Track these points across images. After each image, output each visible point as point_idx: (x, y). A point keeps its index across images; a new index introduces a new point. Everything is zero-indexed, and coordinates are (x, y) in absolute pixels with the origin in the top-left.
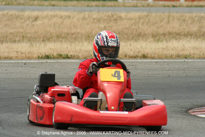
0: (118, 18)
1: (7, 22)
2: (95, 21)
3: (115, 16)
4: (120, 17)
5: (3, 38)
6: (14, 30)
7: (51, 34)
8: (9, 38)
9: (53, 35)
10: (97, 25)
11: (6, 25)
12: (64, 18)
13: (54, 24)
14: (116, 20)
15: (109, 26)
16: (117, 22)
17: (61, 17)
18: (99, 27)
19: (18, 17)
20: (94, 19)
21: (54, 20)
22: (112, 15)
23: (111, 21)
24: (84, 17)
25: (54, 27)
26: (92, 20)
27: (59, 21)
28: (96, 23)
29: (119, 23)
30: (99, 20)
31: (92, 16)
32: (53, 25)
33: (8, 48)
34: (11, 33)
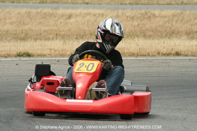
0: (152, 16)
1: (41, 20)
2: (129, 19)
3: (149, 14)
4: (154, 15)
5: (37, 35)
6: (48, 28)
7: (85, 32)
8: (42, 35)
9: (87, 32)
10: (131, 23)
11: (40, 23)
12: (97, 16)
13: (88, 22)
14: (150, 17)
15: (142, 24)
16: (150, 20)
17: (95, 15)
18: (132, 25)
19: (51, 15)
20: (127, 17)
21: (88, 17)
22: (146, 13)
23: (144, 18)
24: (117, 15)
25: (87, 25)
26: (125, 18)
27: (92, 19)
28: (129, 21)
29: (152, 21)
30: (132, 18)
31: (125, 14)
32: (86, 23)
33: (41, 45)
34: (45, 31)
